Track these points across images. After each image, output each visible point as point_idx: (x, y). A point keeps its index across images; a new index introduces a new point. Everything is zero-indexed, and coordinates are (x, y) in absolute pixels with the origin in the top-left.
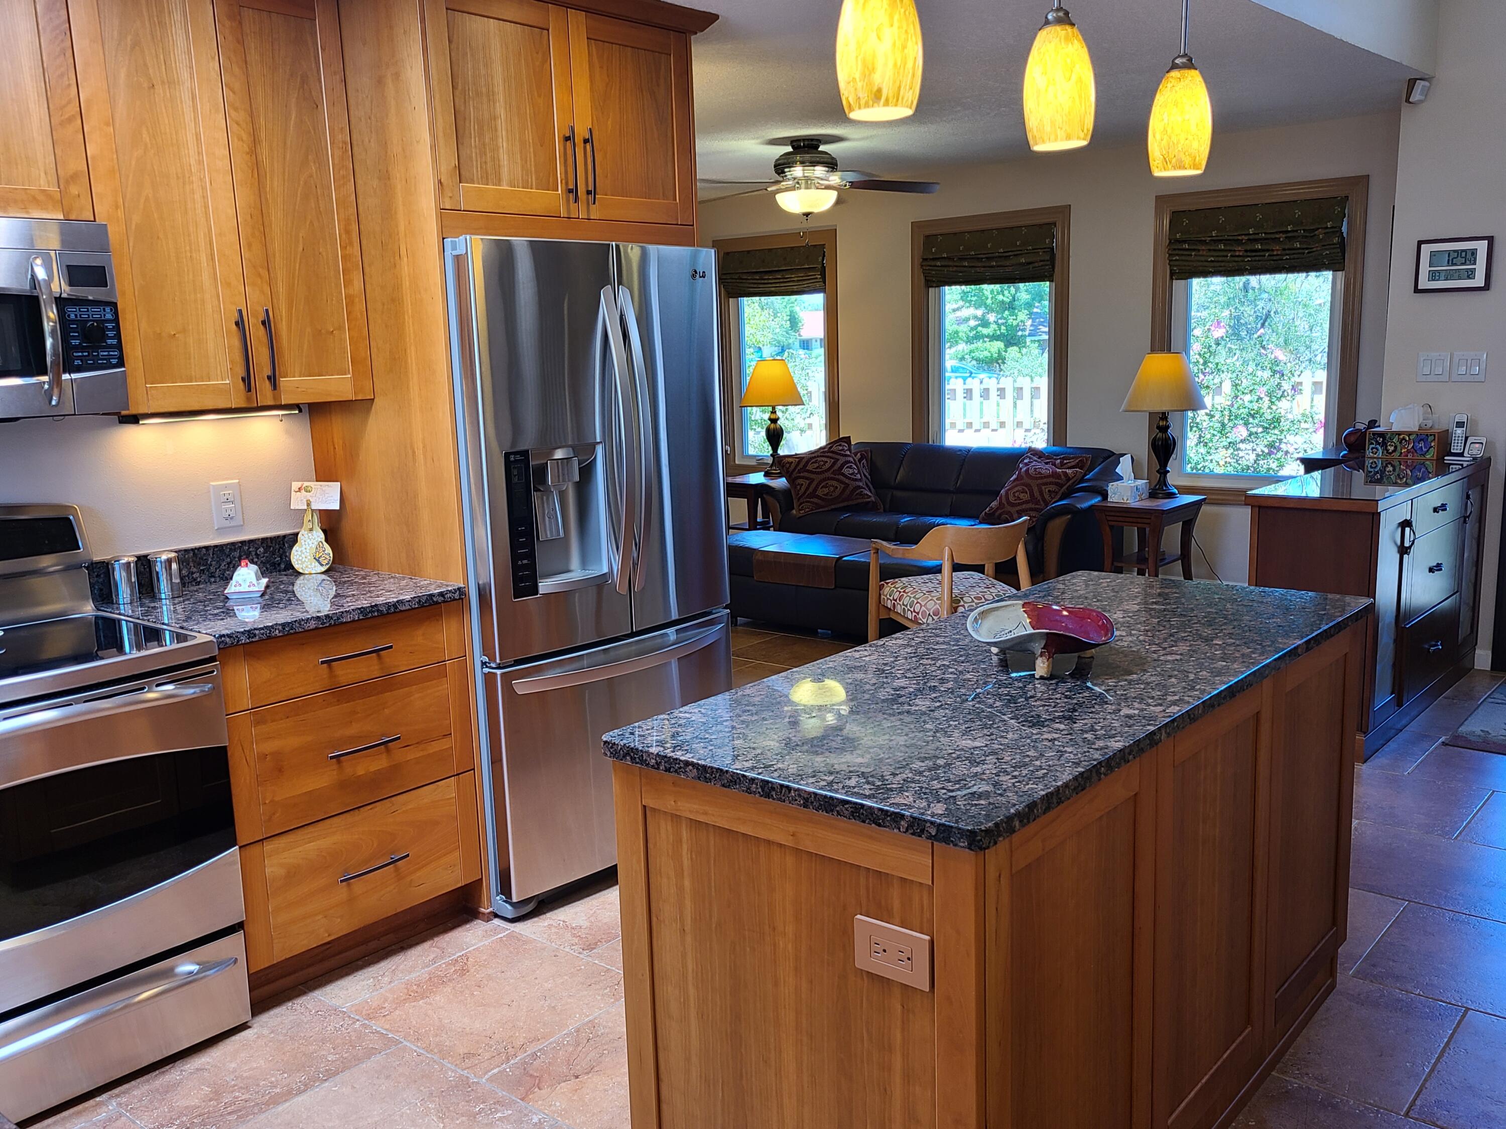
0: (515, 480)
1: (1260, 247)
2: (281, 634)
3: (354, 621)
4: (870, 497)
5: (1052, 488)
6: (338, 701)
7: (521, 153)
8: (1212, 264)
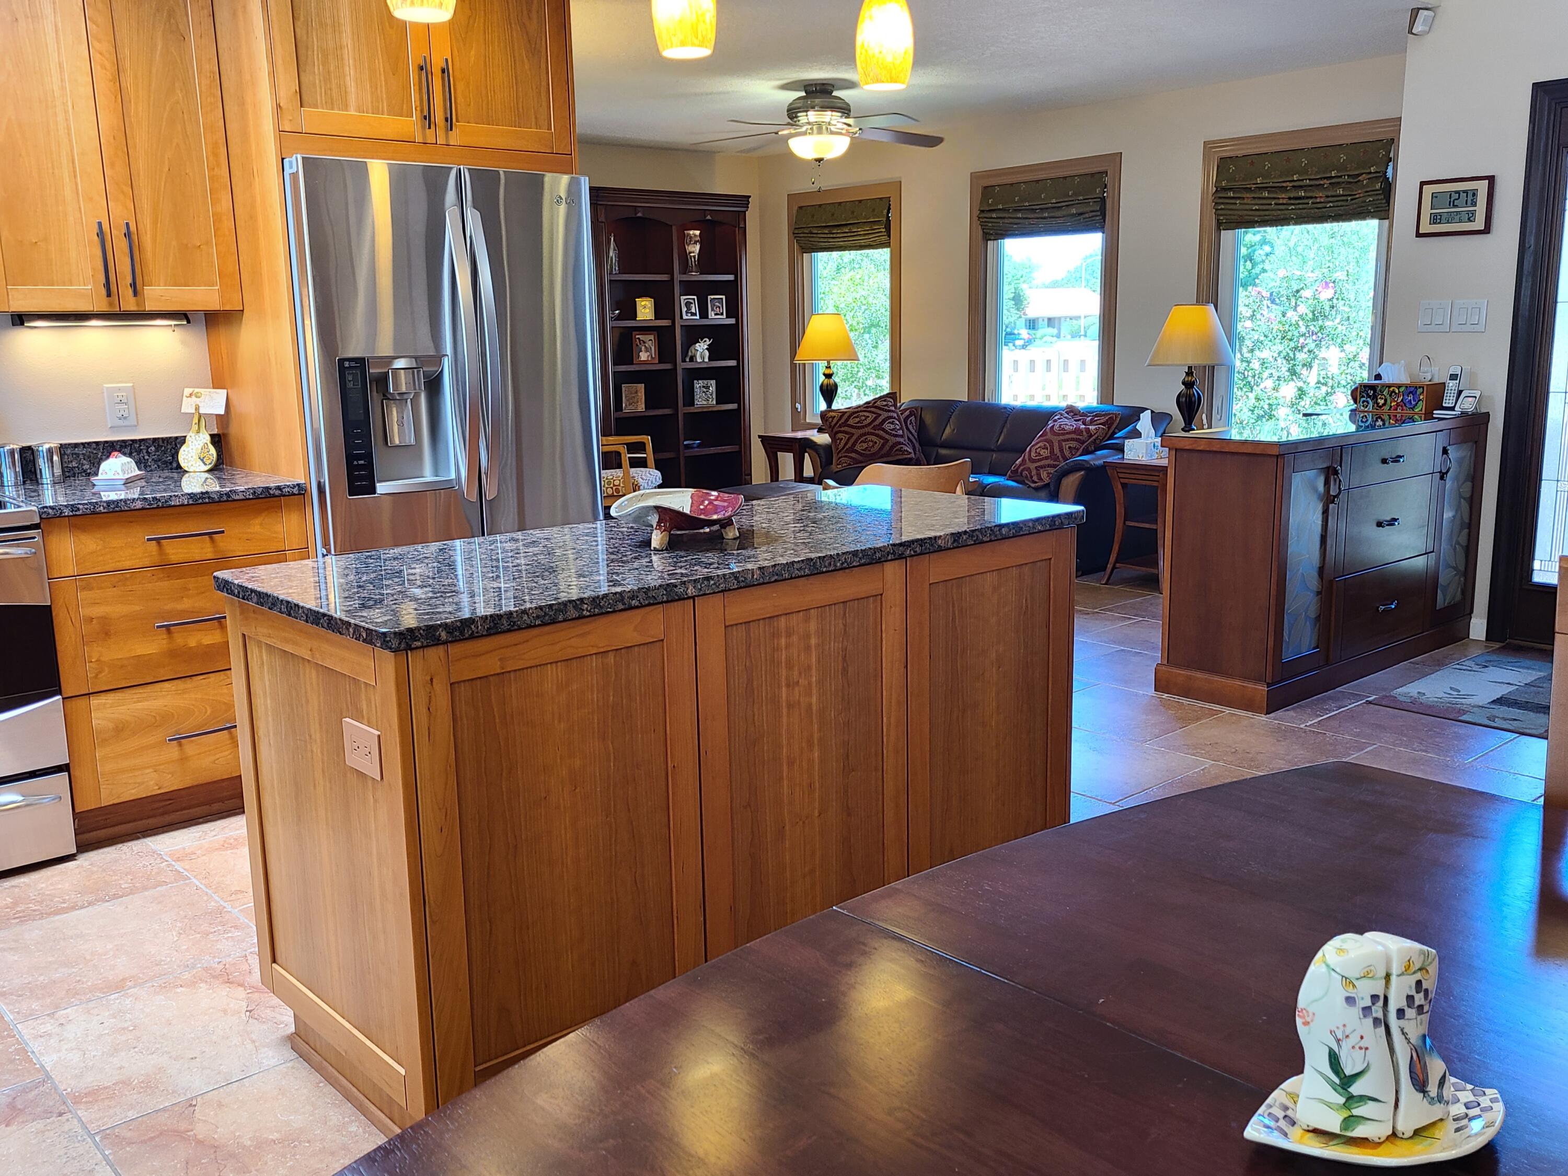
0: (350, 385)
1: (1303, 194)
2: (105, 511)
3: (183, 505)
4: (910, 453)
5: (1073, 444)
6: (168, 577)
7: (371, 80)
8: (1257, 213)
